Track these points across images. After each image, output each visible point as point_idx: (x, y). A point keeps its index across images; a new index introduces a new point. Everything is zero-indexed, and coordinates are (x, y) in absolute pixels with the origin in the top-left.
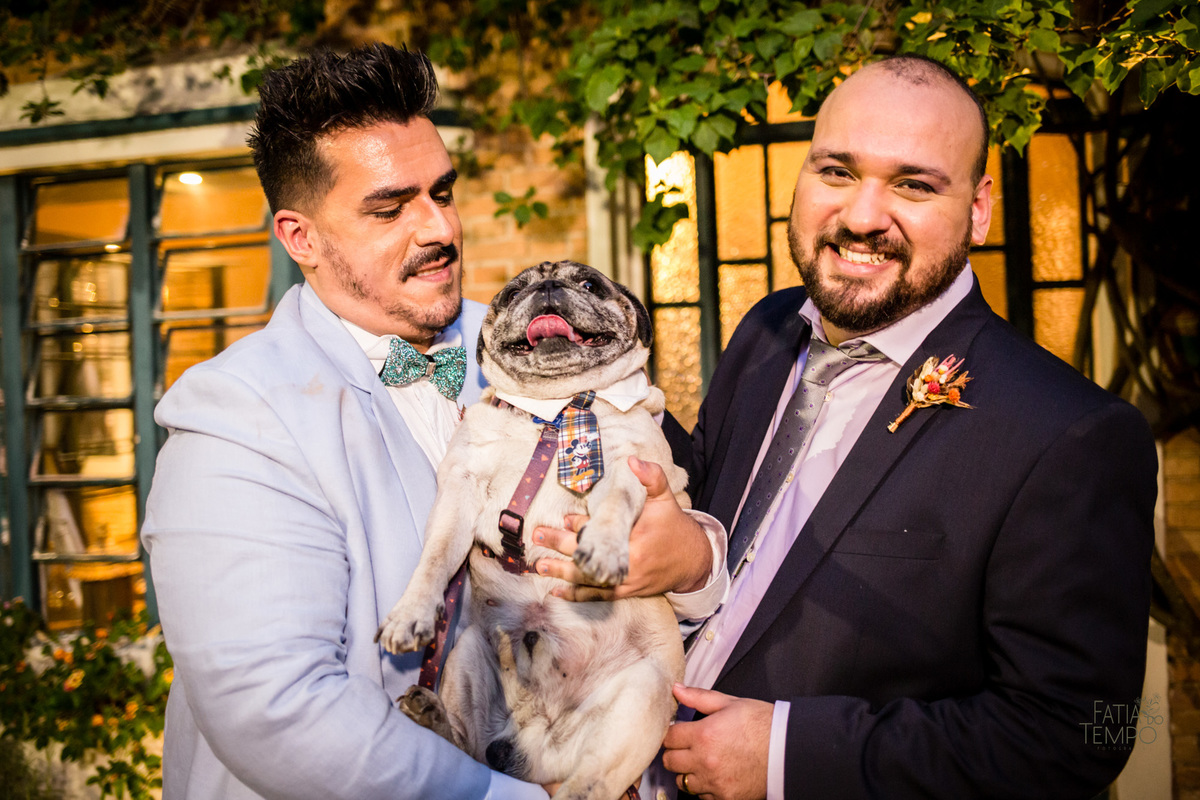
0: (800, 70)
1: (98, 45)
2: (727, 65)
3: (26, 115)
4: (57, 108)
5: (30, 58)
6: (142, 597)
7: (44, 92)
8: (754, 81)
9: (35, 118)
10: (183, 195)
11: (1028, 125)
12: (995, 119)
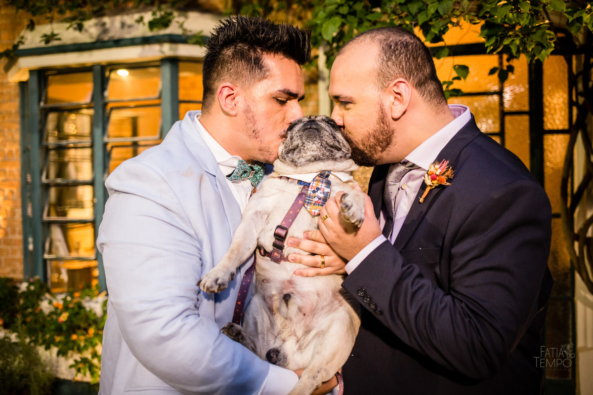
0: (431, 20)
1: (79, 6)
2: (394, 17)
3: (43, 40)
4: (58, 37)
5: (45, 12)
6: (96, 278)
7: (53, 29)
8: (407, 25)
9: (47, 42)
10: (119, 80)
11: (548, 49)
12: (530, 45)
